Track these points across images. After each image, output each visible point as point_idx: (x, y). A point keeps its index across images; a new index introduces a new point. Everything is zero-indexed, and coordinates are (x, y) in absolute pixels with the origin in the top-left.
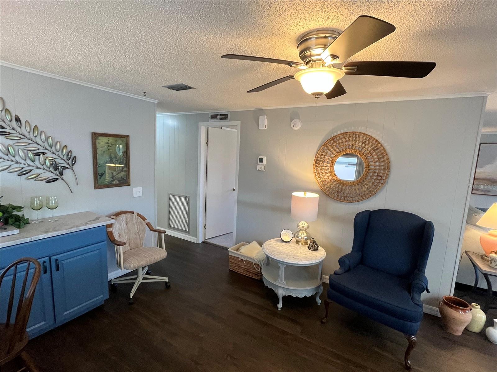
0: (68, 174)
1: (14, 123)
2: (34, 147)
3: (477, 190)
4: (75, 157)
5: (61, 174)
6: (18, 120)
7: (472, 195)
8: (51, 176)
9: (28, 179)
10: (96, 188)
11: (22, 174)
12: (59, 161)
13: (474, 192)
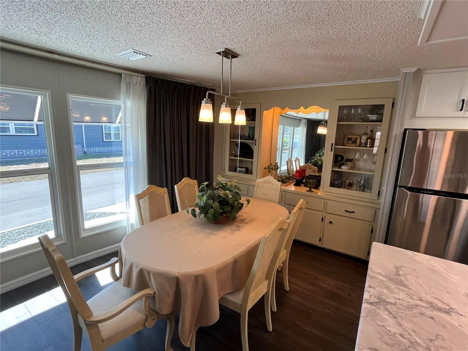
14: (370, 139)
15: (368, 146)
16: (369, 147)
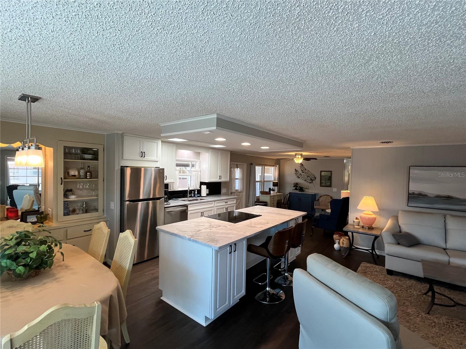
0: (314, 181)
4: (316, 178)
6: (306, 169)
8: (311, 182)
10: (320, 186)
11: (305, 181)
12: (312, 178)
14: (89, 172)
15: (88, 177)
16: (89, 179)
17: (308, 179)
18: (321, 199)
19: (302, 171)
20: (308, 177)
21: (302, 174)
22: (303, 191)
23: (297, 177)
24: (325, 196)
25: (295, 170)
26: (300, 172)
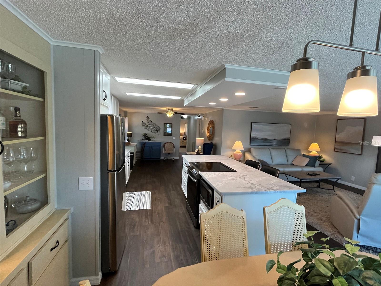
0: (159, 132)
1: (151, 122)
2: (153, 126)
3: (337, 149)
4: (160, 129)
5: (157, 132)
6: (152, 122)
7: (335, 152)
8: (156, 132)
9: (152, 132)
10: (164, 136)
11: (151, 131)
12: (157, 129)
13: (336, 150)
17: (154, 130)
18: (166, 146)
19: (149, 123)
20: (154, 128)
21: (149, 125)
22: (150, 140)
23: (144, 128)
24: (169, 143)
25: (142, 122)
26: (147, 124)
